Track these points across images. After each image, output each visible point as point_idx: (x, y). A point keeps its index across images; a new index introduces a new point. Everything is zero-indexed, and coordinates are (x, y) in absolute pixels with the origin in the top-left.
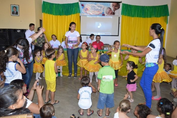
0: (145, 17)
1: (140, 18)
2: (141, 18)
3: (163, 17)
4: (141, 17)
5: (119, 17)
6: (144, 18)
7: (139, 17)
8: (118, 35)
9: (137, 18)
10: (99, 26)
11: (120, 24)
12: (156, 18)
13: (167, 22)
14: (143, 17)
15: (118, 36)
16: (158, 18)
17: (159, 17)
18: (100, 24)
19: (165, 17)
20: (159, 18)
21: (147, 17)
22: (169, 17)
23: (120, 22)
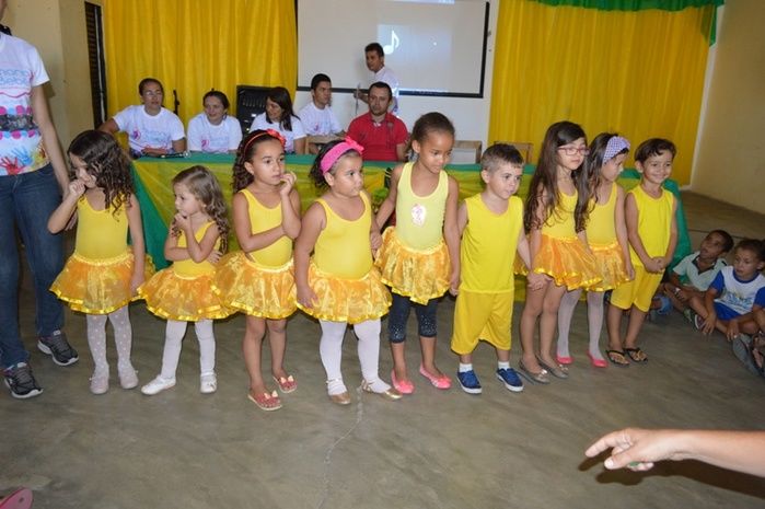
0: (610, 8)
1: (586, 10)
2: (591, 10)
3: (697, 9)
4: (594, 7)
5: (488, 5)
6: (606, 14)
7: (584, 6)
8: (478, 92)
9: (575, 8)
10: (390, 44)
11: (489, 39)
12: (661, 12)
13: (713, 38)
14: (600, 8)
15: (480, 96)
16: (670, 13)
17: (678, 9)
18: (394, 36)
19: (703, 8)
20: (678, 13)
21: (622, 8)
22: (721, 10)
23: (489, 29)
